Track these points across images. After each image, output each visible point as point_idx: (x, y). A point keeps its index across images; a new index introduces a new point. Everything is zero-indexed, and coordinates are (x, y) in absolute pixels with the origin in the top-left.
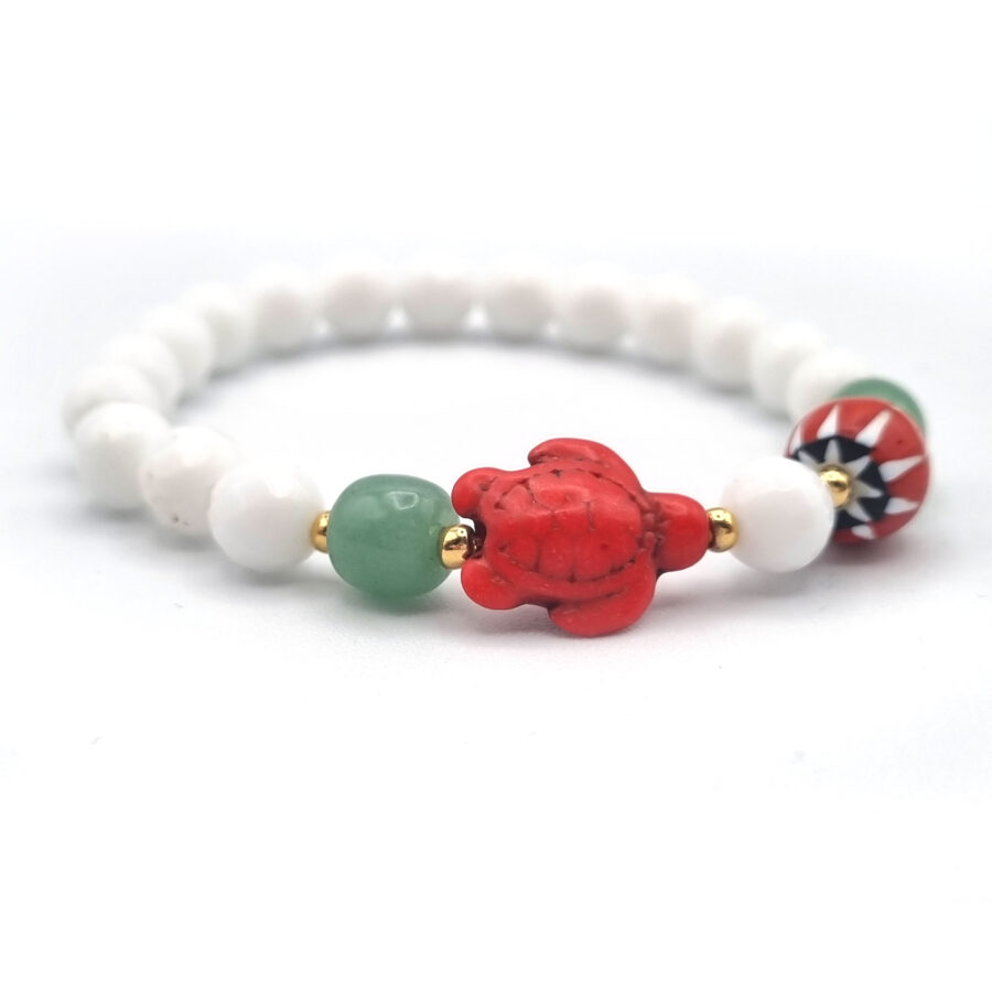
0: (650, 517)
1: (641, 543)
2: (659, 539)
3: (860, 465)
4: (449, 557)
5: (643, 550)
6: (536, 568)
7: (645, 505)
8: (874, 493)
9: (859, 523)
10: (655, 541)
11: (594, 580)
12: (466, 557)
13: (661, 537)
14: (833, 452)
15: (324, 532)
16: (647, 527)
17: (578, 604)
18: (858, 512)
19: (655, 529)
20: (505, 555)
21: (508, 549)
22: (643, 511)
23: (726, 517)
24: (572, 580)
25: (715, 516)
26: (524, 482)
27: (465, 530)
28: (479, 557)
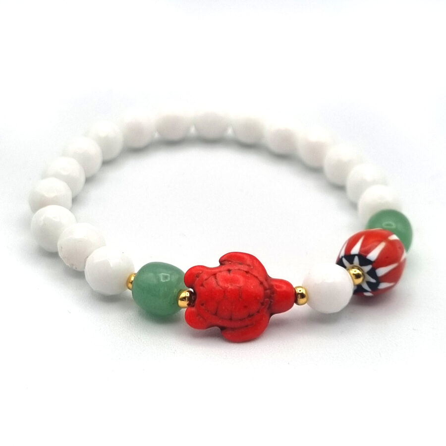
0: (268, 291)
1: (262, 304)
2: (271, 302)
3: (368, 268)
4: (181, 303)
5: (263, 307)
6: (216, 314)
7: (267, 286)
8: (373, 281)
9: (366, 291)
10: (269, 302)
11: (240, 320)
12: (188, 305)
13: (272, 301)
14: (356, 261)
15: (132, 283)
16: (266, 296)
17: (233, 329)
18: (366, 287)
19: (270, 297)
20: (203, 307)
21: (205, 305)
22: (265, 289)
23: (303, 291)
24: (231, 319)
25: (298, 291)
26: (215, 275)
27: (188, 293)
28: (193, 306)
